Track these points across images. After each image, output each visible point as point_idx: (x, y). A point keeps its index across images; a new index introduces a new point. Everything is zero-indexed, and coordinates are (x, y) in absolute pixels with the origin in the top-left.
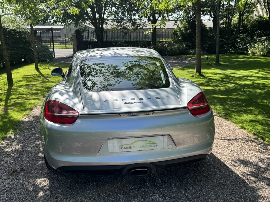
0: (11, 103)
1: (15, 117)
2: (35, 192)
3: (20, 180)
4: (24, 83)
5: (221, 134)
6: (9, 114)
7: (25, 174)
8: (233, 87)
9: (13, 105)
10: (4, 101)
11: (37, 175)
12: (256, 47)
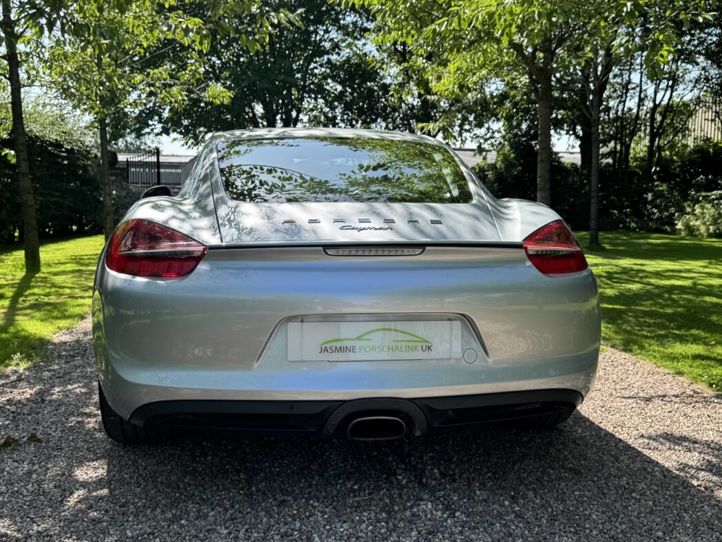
0: (27, 304)
1: (32, 332)
3: (23, 462)
7: (41, 450)
9: (32, 307)
10: (8, 298)
12: (696, 212)
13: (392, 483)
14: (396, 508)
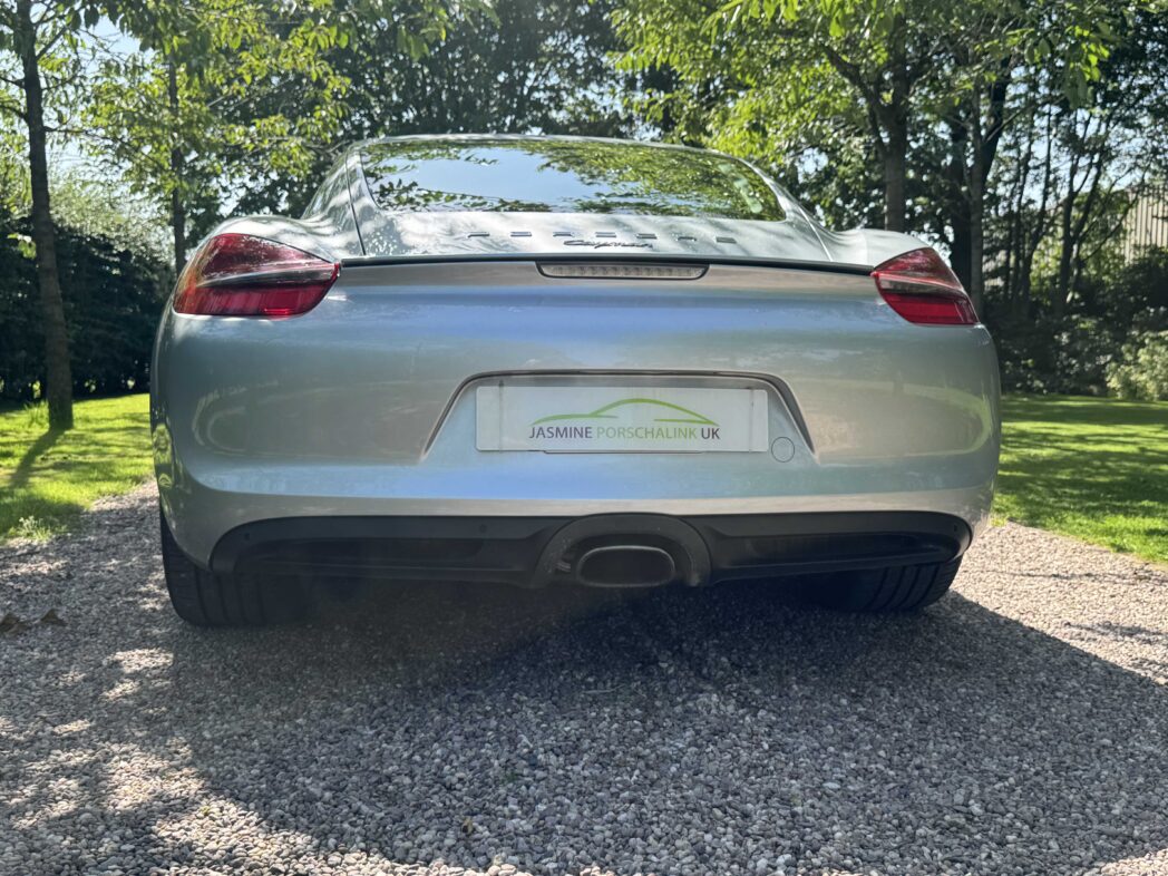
0: (50, 463)
2: (100, 684)
3: (33, 649)
5: (1017, 560)
6: (31, 487)
9: (56, 467)
10: (17, 457)
11: (119, 639)
12: (1140, 360)
13: (650, 674)
14: (658, 703)
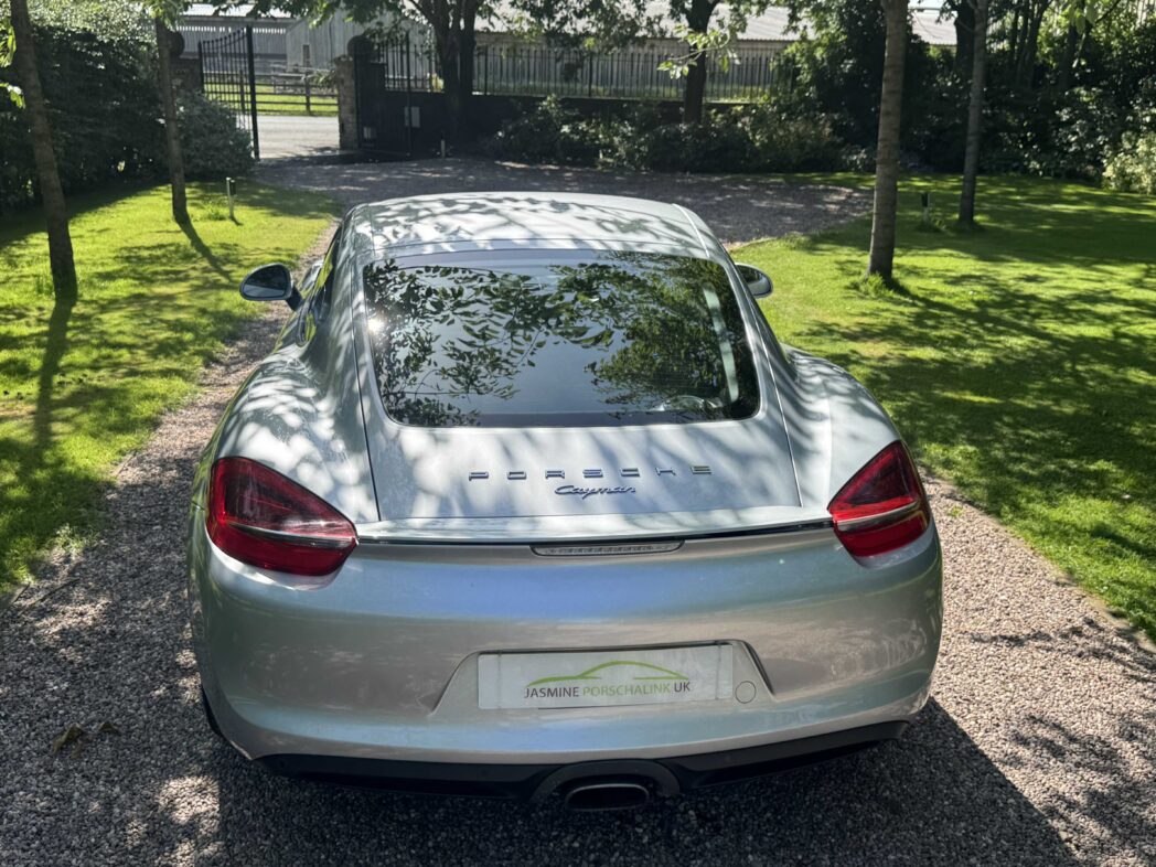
0: (66, 391)
1: (82, 462)
2: (161, 843)
4: (122, 288)
6: (56, 443)
7: (120, 752)
8: (1030, 349)
9: (75, 400)
10: (35, 374)
11: (169, 756)
12: (1138, 150)
